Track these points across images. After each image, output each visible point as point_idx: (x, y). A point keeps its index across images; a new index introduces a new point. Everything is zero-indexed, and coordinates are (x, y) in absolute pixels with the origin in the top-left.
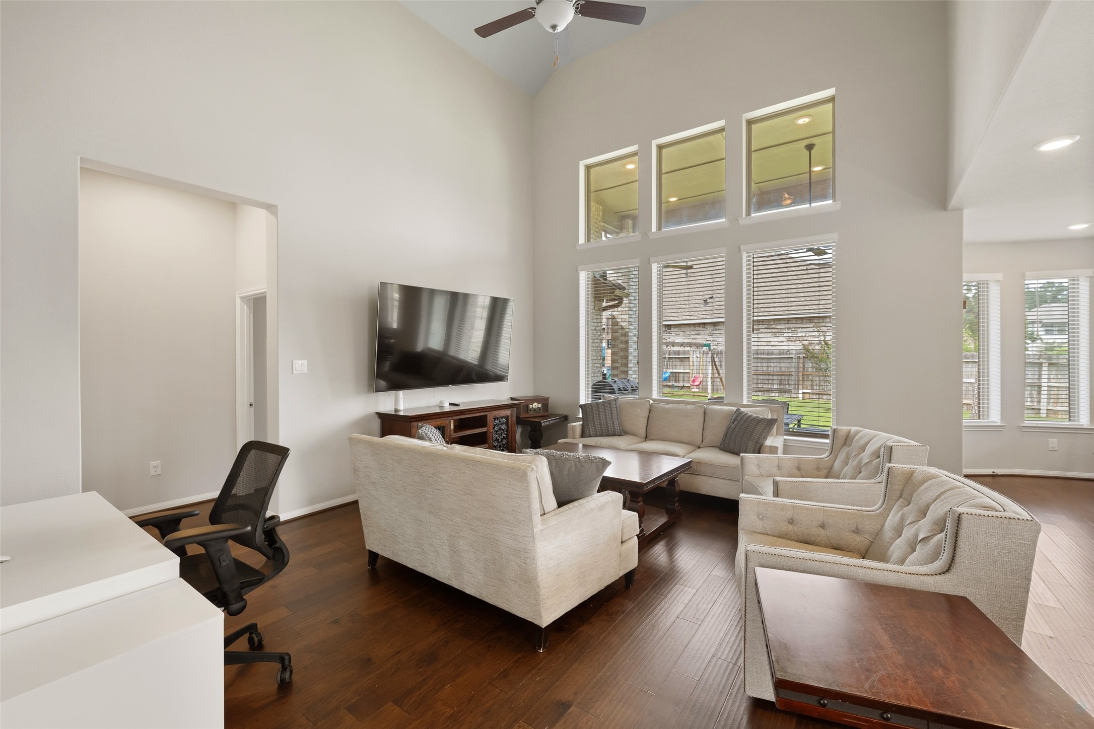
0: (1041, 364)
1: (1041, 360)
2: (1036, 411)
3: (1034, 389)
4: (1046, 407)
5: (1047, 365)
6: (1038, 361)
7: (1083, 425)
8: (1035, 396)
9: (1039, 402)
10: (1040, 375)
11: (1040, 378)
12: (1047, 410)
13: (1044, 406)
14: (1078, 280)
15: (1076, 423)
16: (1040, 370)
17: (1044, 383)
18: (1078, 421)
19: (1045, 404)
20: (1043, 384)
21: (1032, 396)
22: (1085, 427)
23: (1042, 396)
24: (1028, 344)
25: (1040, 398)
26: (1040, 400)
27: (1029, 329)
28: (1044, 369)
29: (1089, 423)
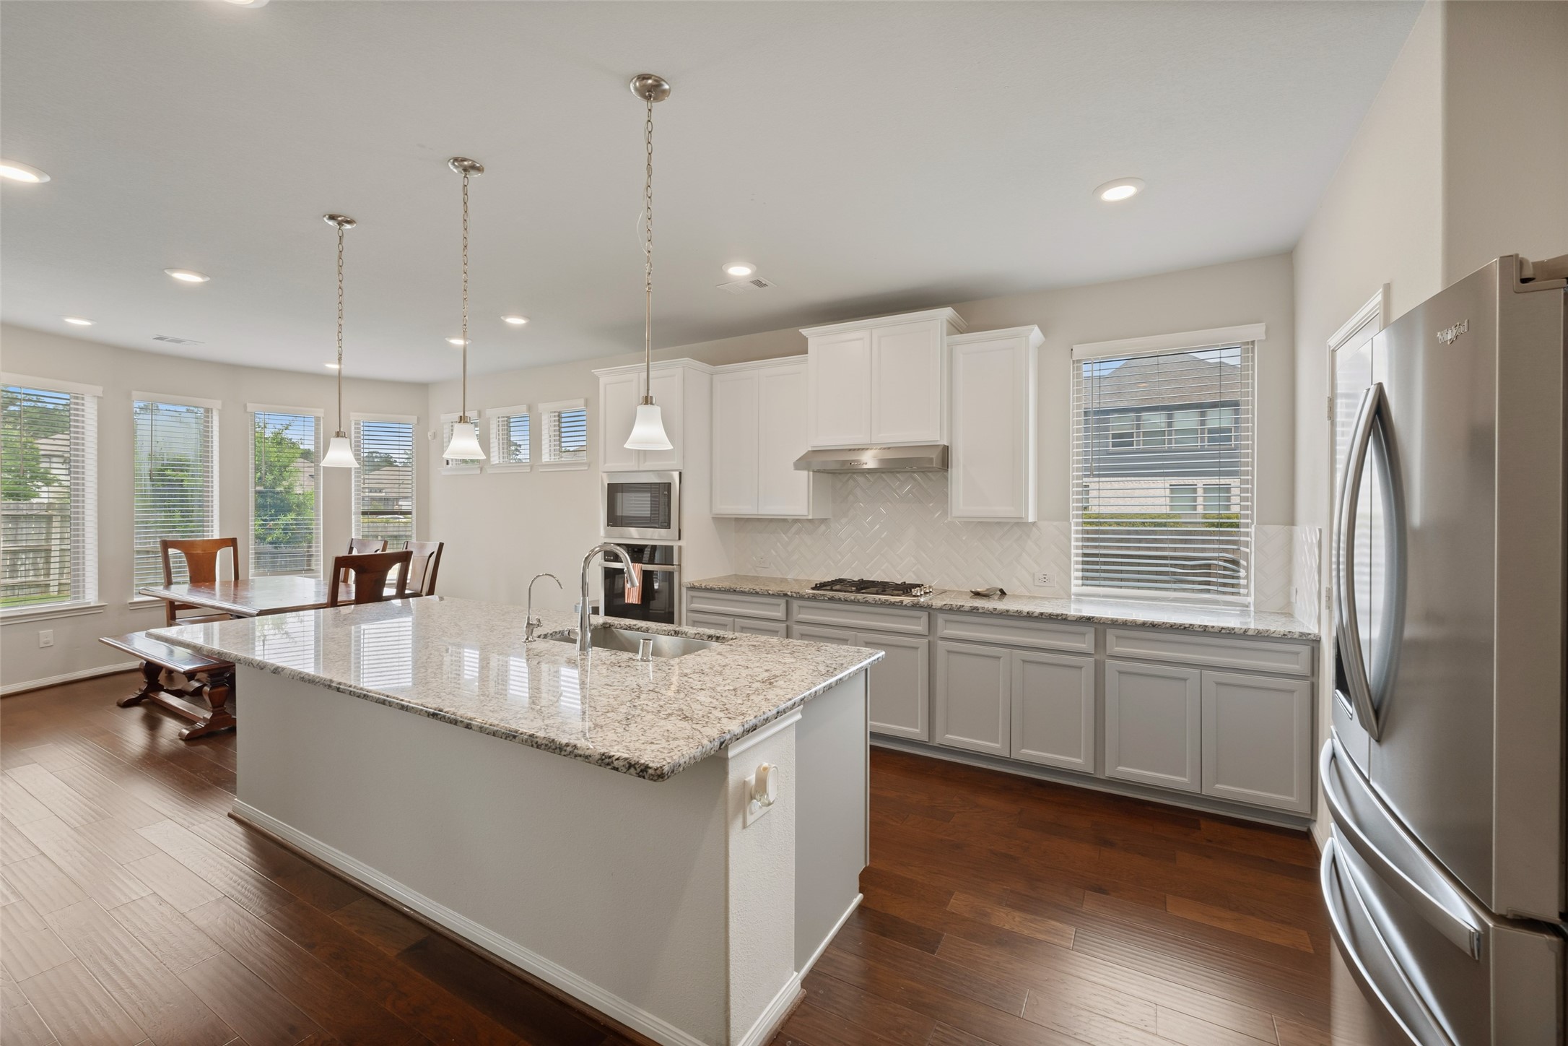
0: (49, 518)
1: (50, 511)
2: (43, 589)
3: (39, 555)
4: (57, 581)
5: (59, 518)
6: (46, 513)
7: (89, 603)
8: (41, 566)
9: (48, 575)
10: (49, 533)
11: (48, 539)
12: (60, 584)
13: (54, 580)
14: (83, 399)
15: (81, 601)
16: (49, 527)
17: (55, 545)
18: (84, 597)
19: (57, 577)
20: (53, 548)
21: (37, 567)
22: (92, 605)
23: (52, 566)
24: (39, 487)
25: (49, 569)
26: (49, 571)
27: (42, 465)
28: (55, 524)
29: (97, 599)
